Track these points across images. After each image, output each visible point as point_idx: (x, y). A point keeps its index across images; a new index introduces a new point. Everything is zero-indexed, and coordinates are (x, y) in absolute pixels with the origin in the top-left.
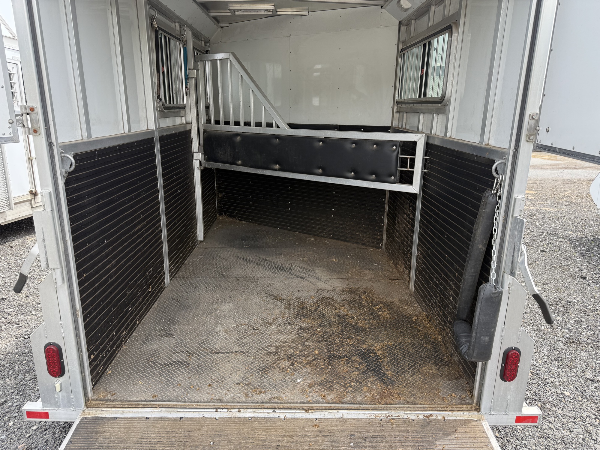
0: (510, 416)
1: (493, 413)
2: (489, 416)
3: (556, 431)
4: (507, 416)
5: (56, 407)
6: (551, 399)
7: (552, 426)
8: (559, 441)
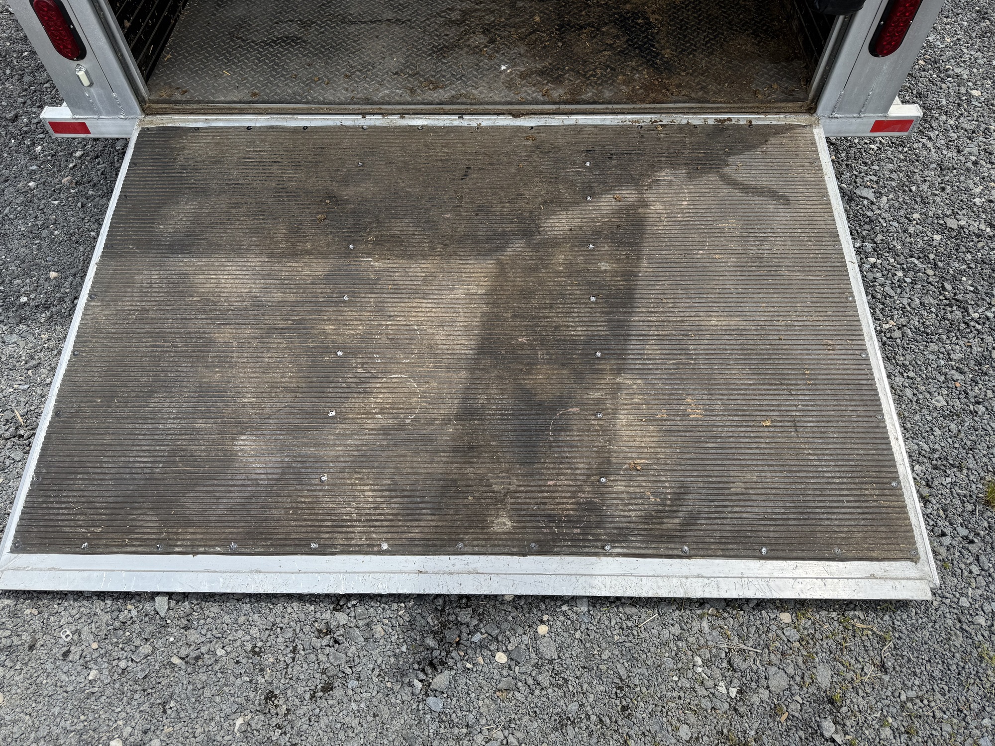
0: (865, 120)
1: (836, 115)
2: (828, 120)
3: (933, 150)
4: (859, 120)
5: (95, 113)
6: (944, 102)
7: (930, 144)
8: (934, 166)
